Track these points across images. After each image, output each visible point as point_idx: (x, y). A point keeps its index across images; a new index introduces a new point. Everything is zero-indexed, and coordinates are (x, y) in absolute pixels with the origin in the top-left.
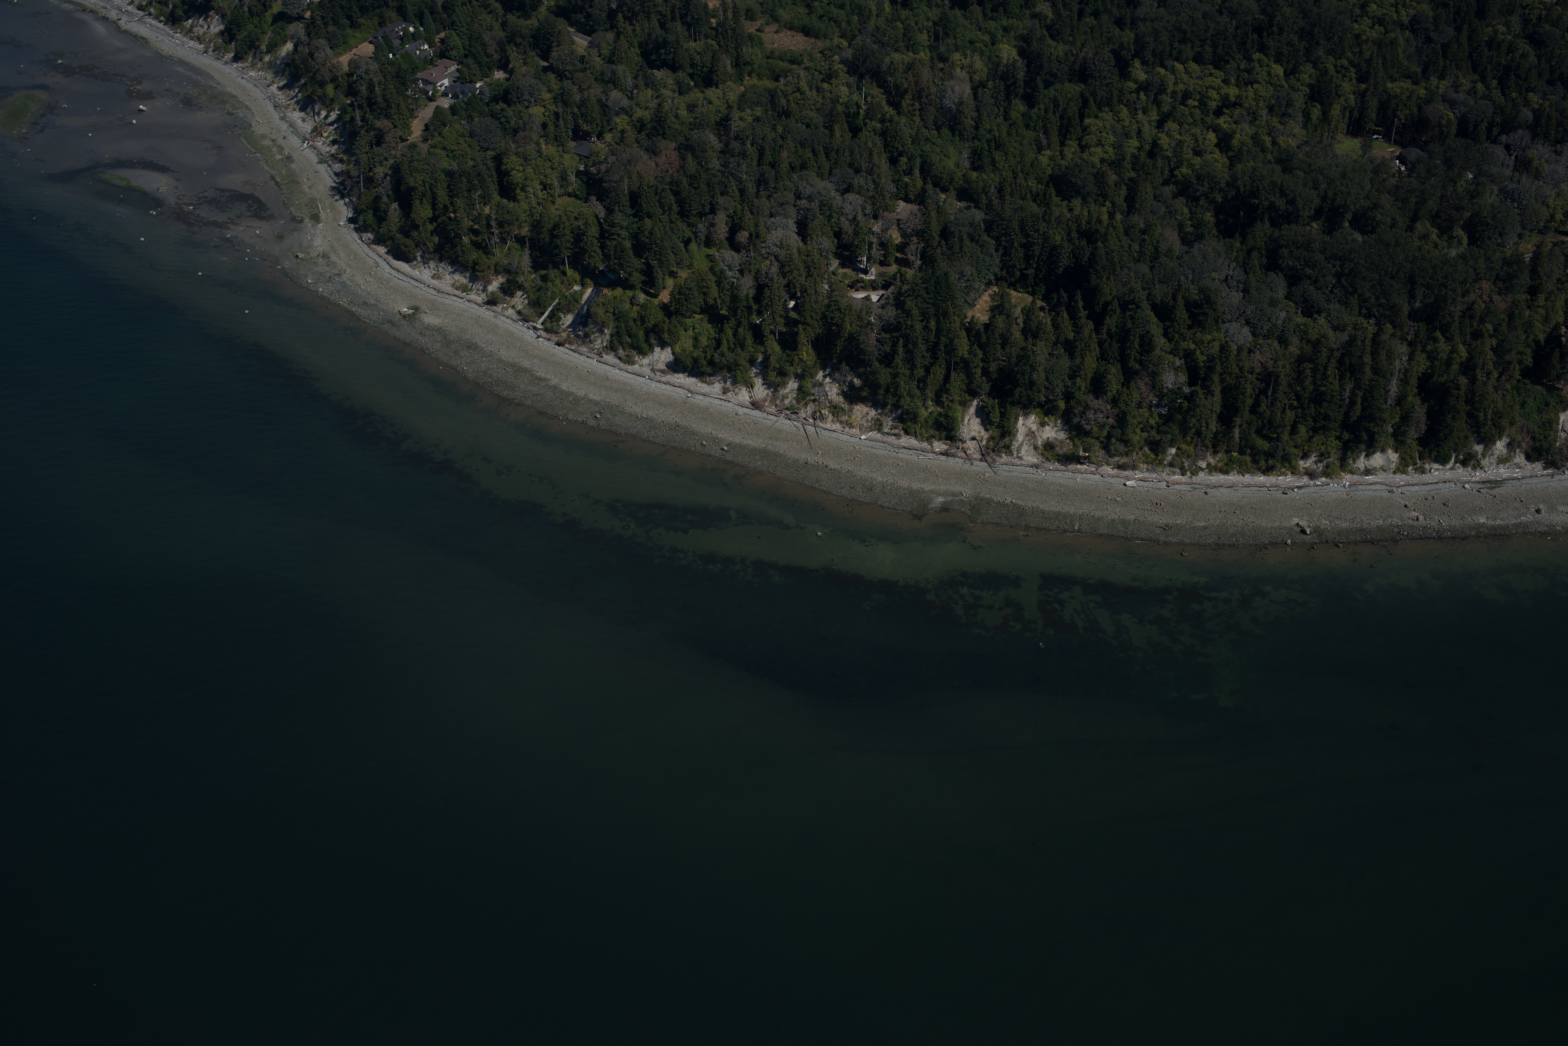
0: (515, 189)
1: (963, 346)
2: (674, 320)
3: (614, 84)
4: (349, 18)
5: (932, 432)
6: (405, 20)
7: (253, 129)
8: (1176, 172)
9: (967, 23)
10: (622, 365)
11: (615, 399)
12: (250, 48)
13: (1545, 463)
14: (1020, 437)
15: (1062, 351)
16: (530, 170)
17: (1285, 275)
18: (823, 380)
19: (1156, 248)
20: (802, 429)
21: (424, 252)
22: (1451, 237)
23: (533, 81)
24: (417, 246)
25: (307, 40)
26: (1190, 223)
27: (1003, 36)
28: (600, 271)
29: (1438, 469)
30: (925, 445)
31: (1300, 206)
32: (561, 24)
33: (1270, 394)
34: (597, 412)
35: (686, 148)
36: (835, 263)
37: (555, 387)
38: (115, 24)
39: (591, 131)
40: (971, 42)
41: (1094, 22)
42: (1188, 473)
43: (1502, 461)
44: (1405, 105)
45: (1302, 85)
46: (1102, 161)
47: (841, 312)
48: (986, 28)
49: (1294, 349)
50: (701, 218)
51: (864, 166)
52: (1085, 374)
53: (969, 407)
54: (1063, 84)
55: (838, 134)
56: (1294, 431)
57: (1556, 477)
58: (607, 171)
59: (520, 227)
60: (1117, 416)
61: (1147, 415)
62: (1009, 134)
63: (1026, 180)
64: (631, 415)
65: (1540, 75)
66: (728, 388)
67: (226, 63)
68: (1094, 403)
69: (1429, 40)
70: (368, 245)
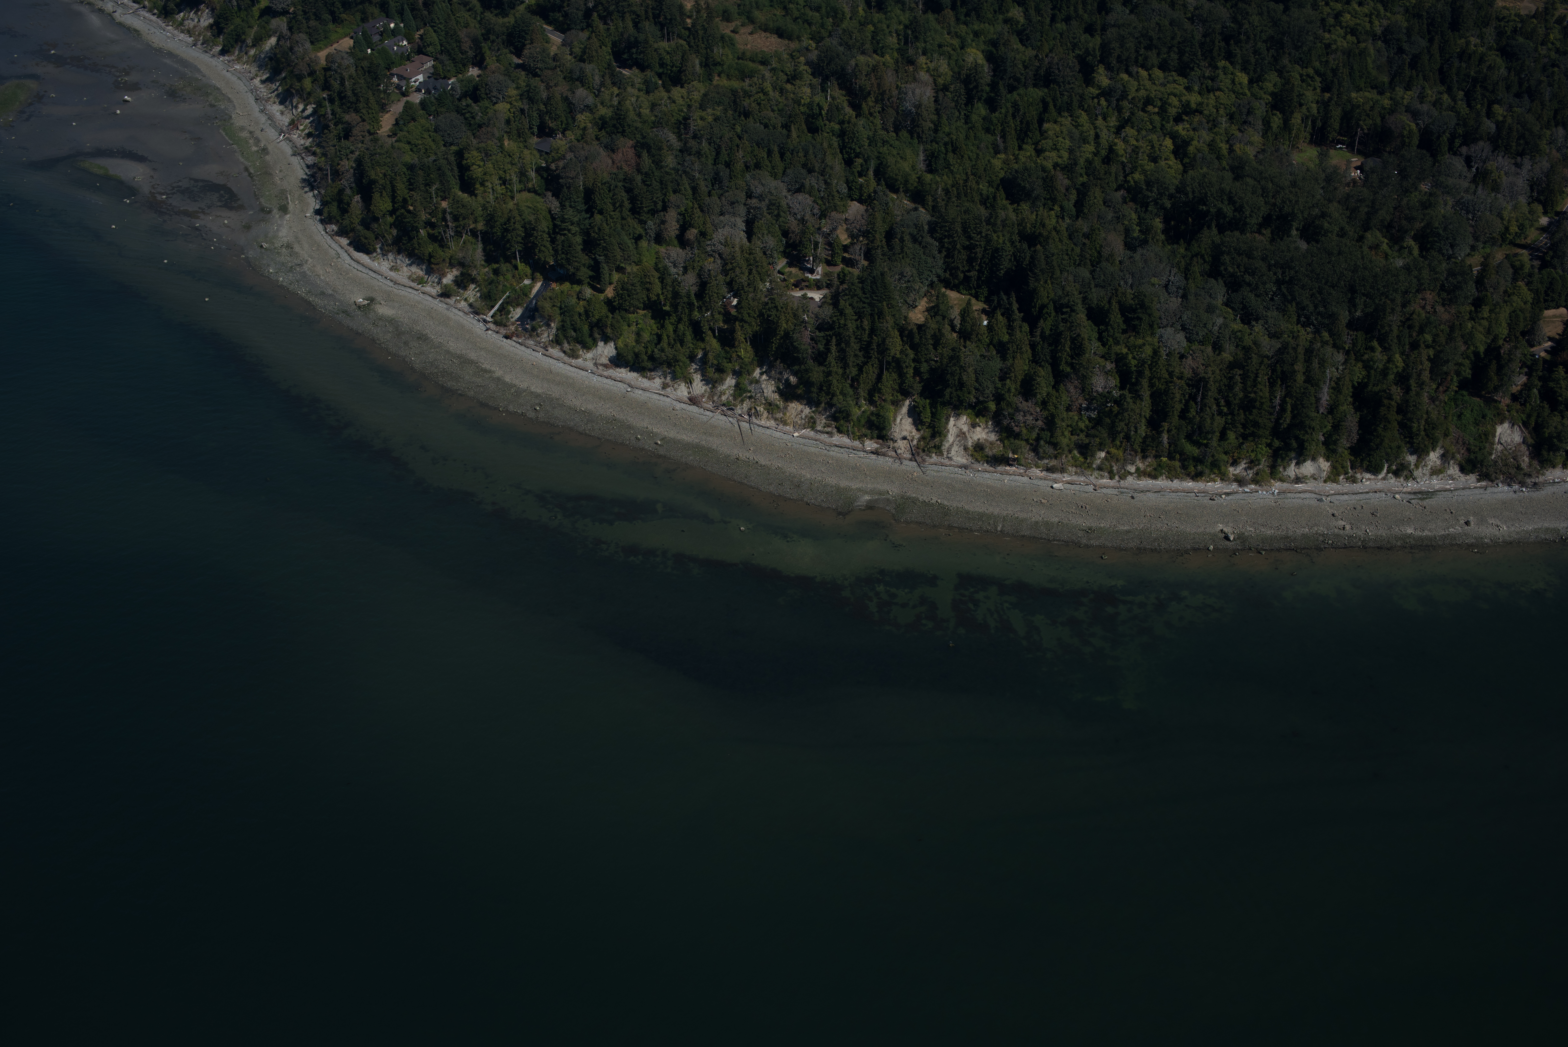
0: (475, 184)
1: (896, 346)
2: (617, 315)
3: (581, 82)
4: (332, 13)
5: (864, 430)
6: (387, 17)
7: (232, 121)
8: (1129, 178)
9: (938, 27)
10: (566, 359)
11: (556, 392)
12: (236, 42)
13: (1479, 475)
14: (951, 438)
15: (994, 353)
16: (489, 165)
17: (1225, 282)
18: (760, 377)
19: (1099, 253)
20: (736, 426)
21: (383, 245)
22: (1402, 248)
23: (502, 78)
24: (377, 238)
25: (289, 34)
26: (1138, 228)
27: (973, 41)
28: (550, 266)
29: (1369, 479)
30: (857, 443)
31: (1248, 213)
32: (538, 23)
33: (1199, 399)
34: (537, 404)
35: (643, 146)
36: (782, 263)
37: (499, 379)
38: (110, 16)
39: (555, 128)
40: (940, 46)
41: (1065, 27)
42: (1117, 477)
43: (1435, 472)
44: (1368, 115)
45: (1265, 93)
46: (1056, 165)
47: (777, 310)
48: (956, 33)
49: (1227, 356)
50: (653, 215)
51: (817, 166)
52: (1015, 376)
53: (901, 407)
54: (1026, 88)
55: (794, 134)
56: (1223, 436)
57: (1490, 490)
58: (564, 168)
59: (475, 222)
60: (1046, 418)
61: (1076, 418)
62: (967, 137)
63: (978, 183)
64: (570, 408)
65: (1508, 88)
66: (667, 384)
67: (214, 56)
68: (1025, 405)
69: (1401, 51)
70: (332, 236)
